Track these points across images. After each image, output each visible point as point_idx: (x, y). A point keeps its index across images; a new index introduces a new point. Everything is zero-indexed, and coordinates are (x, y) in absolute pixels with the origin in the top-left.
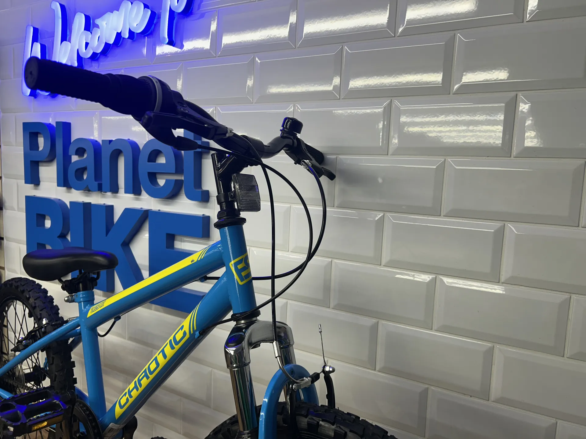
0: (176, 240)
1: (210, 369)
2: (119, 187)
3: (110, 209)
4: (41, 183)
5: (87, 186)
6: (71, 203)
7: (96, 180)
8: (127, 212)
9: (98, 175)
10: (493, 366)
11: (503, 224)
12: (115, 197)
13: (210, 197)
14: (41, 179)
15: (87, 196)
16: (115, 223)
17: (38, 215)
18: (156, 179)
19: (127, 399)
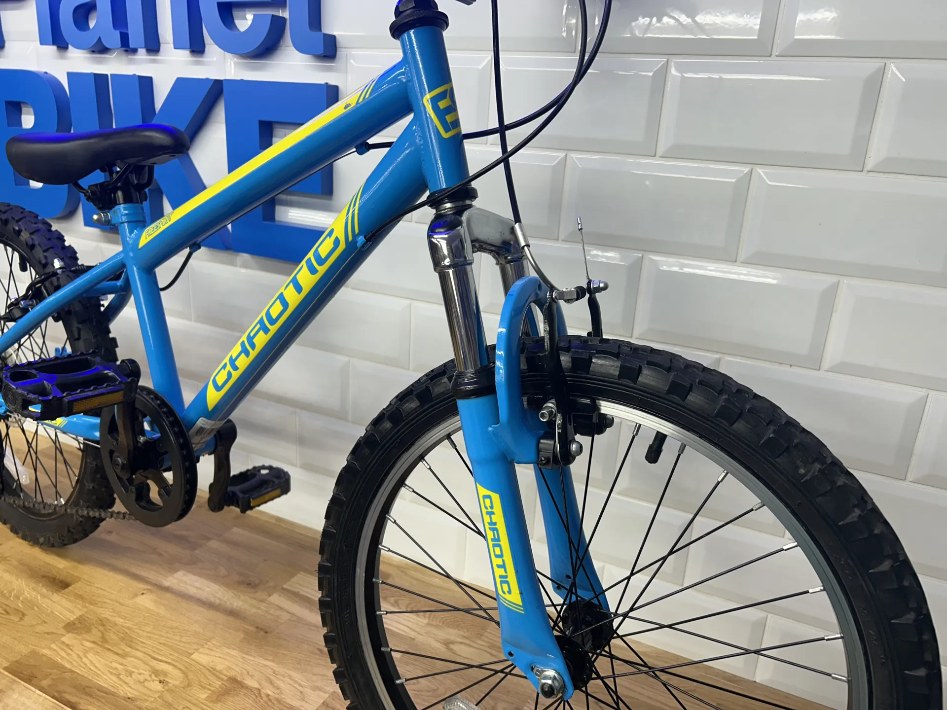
0: (276, 137)
1: (345, 359)
2: (161, 41)
3: (146, 84)
4: (7, 44)
5: (100, 38)
6: (70, 75)
7: (115, 26)
8: (181, 84)
9: (119, 18)
10: (834, 314)
11: (884, 64)
12: (154, 61)
13: (338, 49)
14: (6, 38)
15: (99, 62)
16: (157, 111)
17: (8, 103)
18: (232, 19)
19: (229, 375)
